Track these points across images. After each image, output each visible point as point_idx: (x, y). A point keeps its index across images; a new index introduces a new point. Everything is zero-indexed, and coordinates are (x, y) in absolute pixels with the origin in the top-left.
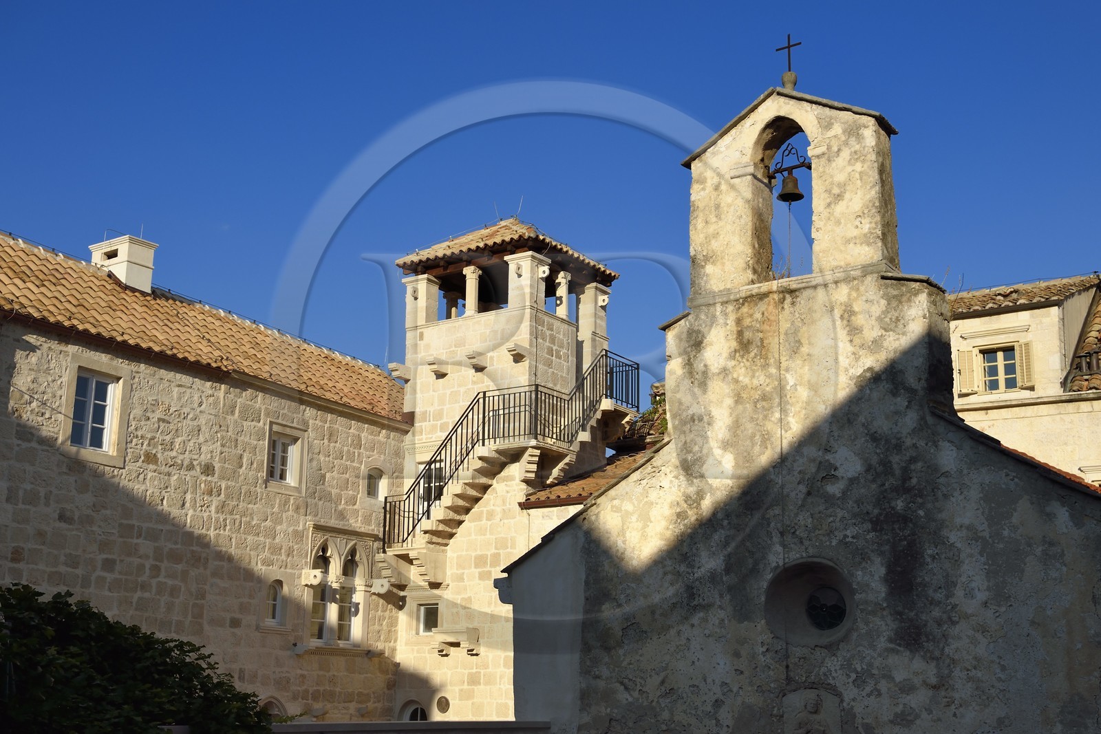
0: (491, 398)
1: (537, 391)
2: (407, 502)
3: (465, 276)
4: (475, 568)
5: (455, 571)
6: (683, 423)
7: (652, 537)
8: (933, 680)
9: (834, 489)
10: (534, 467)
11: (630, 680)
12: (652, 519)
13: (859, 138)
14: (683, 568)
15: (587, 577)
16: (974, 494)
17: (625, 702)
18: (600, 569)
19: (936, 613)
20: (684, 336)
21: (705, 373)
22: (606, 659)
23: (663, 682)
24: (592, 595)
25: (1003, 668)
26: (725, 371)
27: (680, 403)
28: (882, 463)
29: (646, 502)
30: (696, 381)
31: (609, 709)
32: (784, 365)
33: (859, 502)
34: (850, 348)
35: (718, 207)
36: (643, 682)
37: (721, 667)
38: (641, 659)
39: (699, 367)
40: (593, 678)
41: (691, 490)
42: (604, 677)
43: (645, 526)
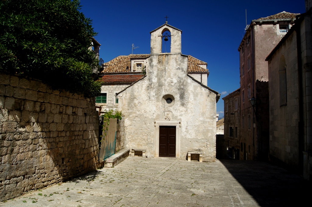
8: (185, 110)
9: (173, 84)
11: (139, 110)
13: (179, 34)
16: (192, 86)
17: (138, 114)
19: (186, 102)
20: (150, 60)
21: (153, 65)
23: (145, 111)
25: (195, 109)
26: (156, 66)
27: (148, 70)
28: (180, 81)
29: (142, 84)
30: (151, 67)
32: (166, 66)
33: (176, 86)
34: (176, 64)
35: (156, 40)
36: (141, 111)
37: (154, 108)
38: (141, 107)
39: (152, 64)
41: (150, 83)
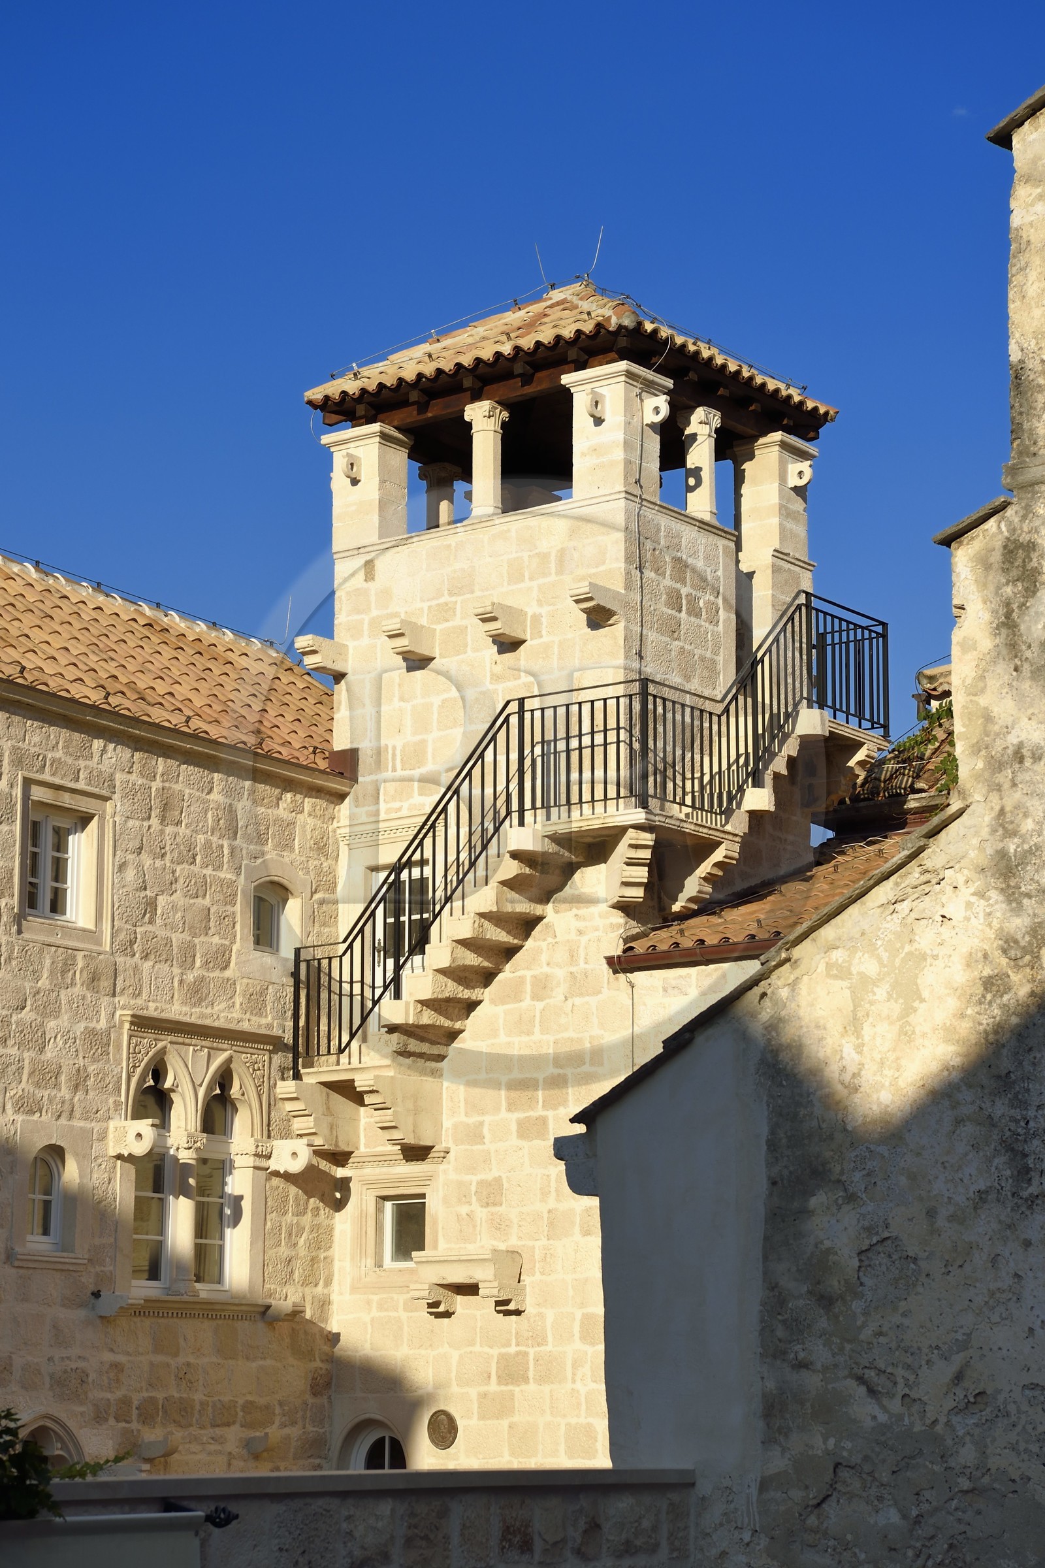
0: (538, 714)
1: (644, 694)
2: (346, 959)
3: (469, 425)
4: (509, 1110)
5: (463, 1119)
6: (996, 765)
7: (924, 1035)
10: (641, 874)
11: (881, 1372)
12: (925, 994)
14: (1000, 1108)
15: (773, 1132)
17: (869, 1423)
18: (802, 1112)
20: (996, 557)
22: (823, 1323)
23: (959, 1378)
24: (786, 1173)
27: (988, 718)
29: (910, 954)
30: (1026, 667)
31: (831, 1442)
36: (912, 1378)
38: (906, 1322)
39: (1034, 630)
40: (793, 1367)
41: (1019, 924)
42: (819, 1366)
43: (909, 1010)
